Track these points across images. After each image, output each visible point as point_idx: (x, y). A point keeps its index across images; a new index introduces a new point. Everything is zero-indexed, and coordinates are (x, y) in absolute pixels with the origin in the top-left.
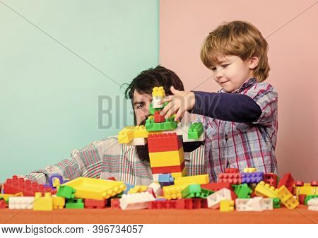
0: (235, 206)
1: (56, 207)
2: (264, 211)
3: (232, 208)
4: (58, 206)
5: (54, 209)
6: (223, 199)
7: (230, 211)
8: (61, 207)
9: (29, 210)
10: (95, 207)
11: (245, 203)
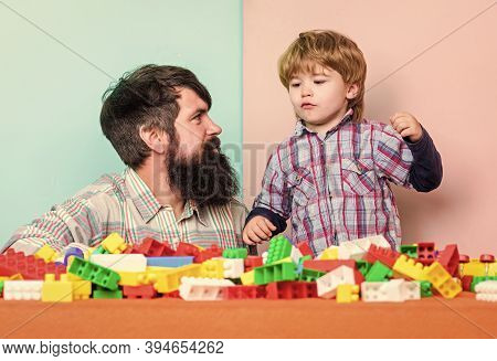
0: (360, 294)
1: (77, 297)
2: (406, 301)
3: (356, 297)
4: (81, 296)
5: (74, 300)
6: (342, 282)
7: (353, 302)
8: (86, 297)
9: (36, 301)
10: (139, 297)
11: (376, 289)
